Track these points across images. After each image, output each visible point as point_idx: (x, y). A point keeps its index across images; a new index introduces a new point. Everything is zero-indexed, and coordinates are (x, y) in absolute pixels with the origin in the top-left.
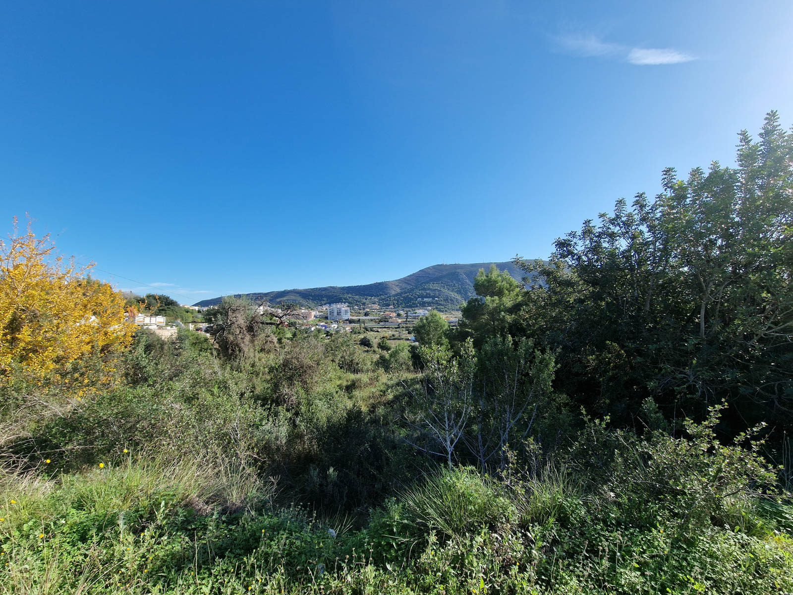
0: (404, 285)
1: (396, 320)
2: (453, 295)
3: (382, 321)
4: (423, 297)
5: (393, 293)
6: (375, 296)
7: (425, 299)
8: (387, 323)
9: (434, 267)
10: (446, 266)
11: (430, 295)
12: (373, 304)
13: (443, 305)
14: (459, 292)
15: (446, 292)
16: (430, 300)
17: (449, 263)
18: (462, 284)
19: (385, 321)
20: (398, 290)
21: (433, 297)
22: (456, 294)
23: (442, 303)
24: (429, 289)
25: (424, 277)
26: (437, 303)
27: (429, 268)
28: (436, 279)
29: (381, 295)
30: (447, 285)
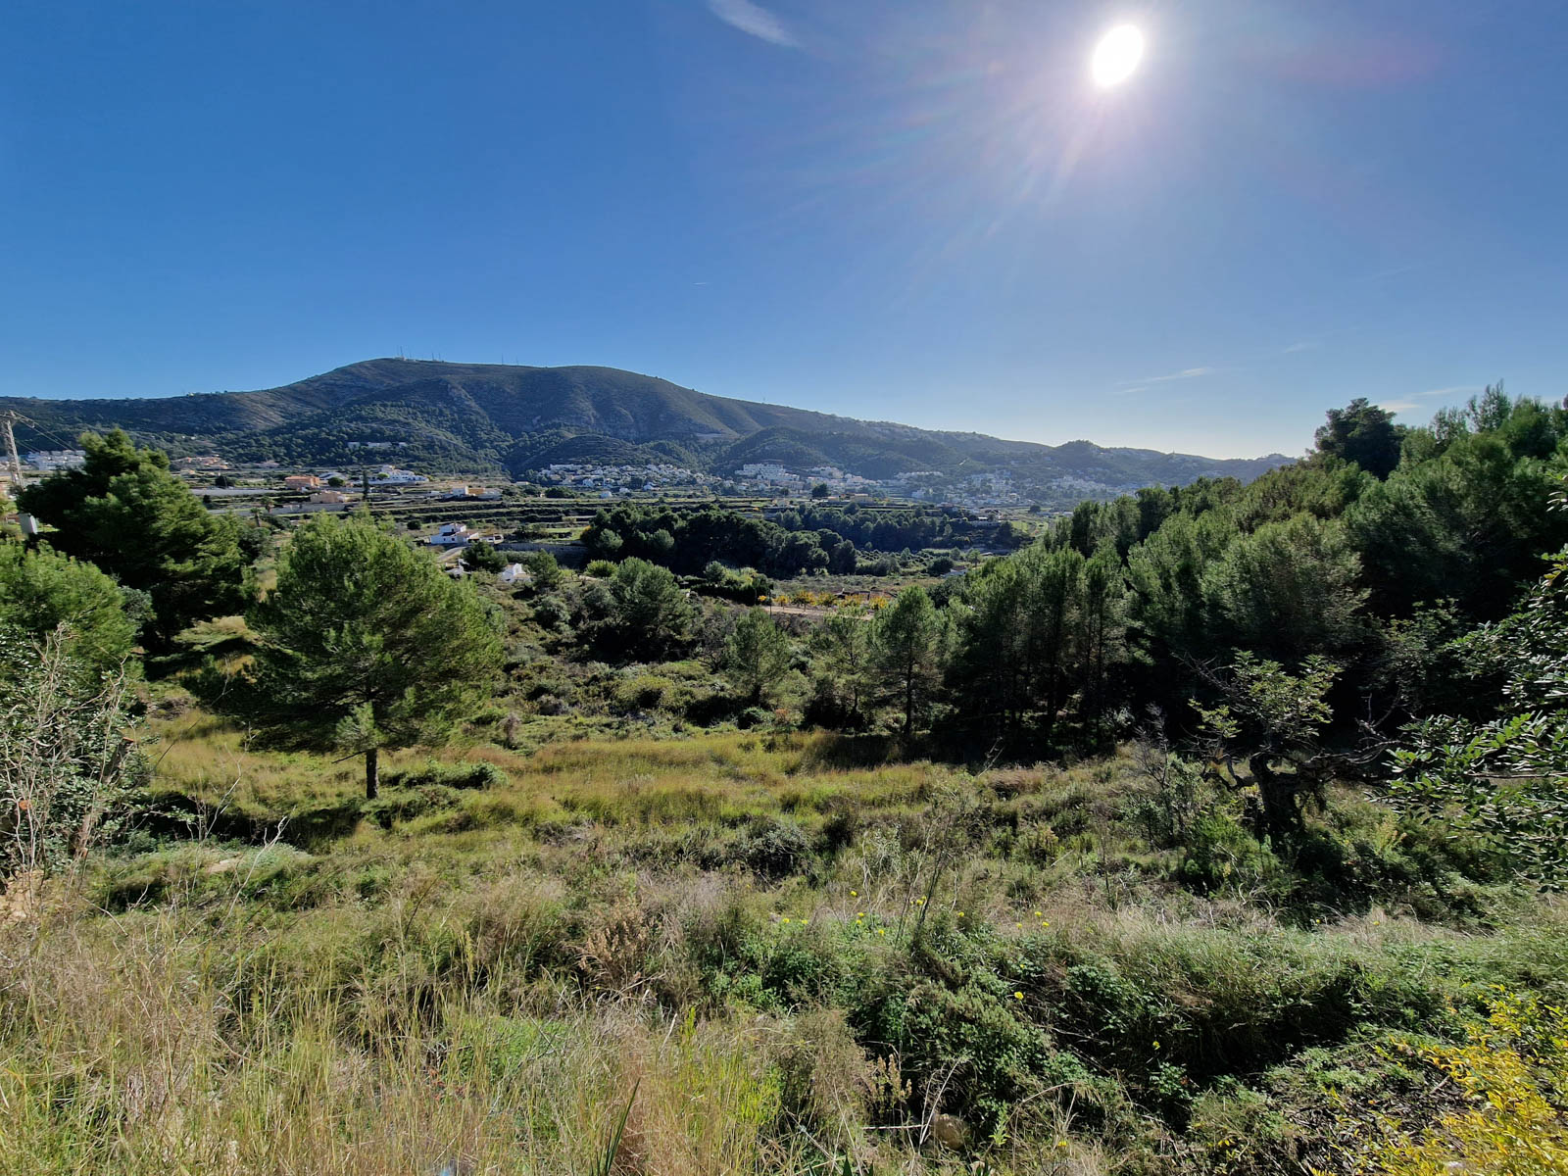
0: (294, 407)
1: (335, 496)
2: (442, 435)
3: (288, 501)
4: (363, 438)
5: (261, 425)
6: (200, 433)
7: (371, 445)
8: (305, 506)
9: (376, 364)
10: (409, 363)
11: (382, 433)
12: (201, 454)
13: (423, 460)
14: (455, 429)
15: (424, 428)
16: (385, 446)
17: (416, 357)
18: (461, 412)
19: (299, 500)
20: (278, 419)
21: (394, 440)
22: (449, 435)
23: (422, 454)
24: (376, 419)
25: (351, 387)
26: (407, 456)
27: (361, 365)
28: (393, 396)
29: (220, 430)
30: (422, 412)
